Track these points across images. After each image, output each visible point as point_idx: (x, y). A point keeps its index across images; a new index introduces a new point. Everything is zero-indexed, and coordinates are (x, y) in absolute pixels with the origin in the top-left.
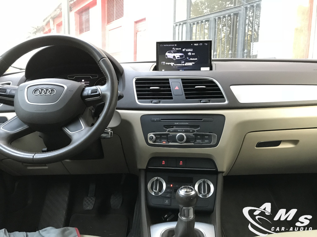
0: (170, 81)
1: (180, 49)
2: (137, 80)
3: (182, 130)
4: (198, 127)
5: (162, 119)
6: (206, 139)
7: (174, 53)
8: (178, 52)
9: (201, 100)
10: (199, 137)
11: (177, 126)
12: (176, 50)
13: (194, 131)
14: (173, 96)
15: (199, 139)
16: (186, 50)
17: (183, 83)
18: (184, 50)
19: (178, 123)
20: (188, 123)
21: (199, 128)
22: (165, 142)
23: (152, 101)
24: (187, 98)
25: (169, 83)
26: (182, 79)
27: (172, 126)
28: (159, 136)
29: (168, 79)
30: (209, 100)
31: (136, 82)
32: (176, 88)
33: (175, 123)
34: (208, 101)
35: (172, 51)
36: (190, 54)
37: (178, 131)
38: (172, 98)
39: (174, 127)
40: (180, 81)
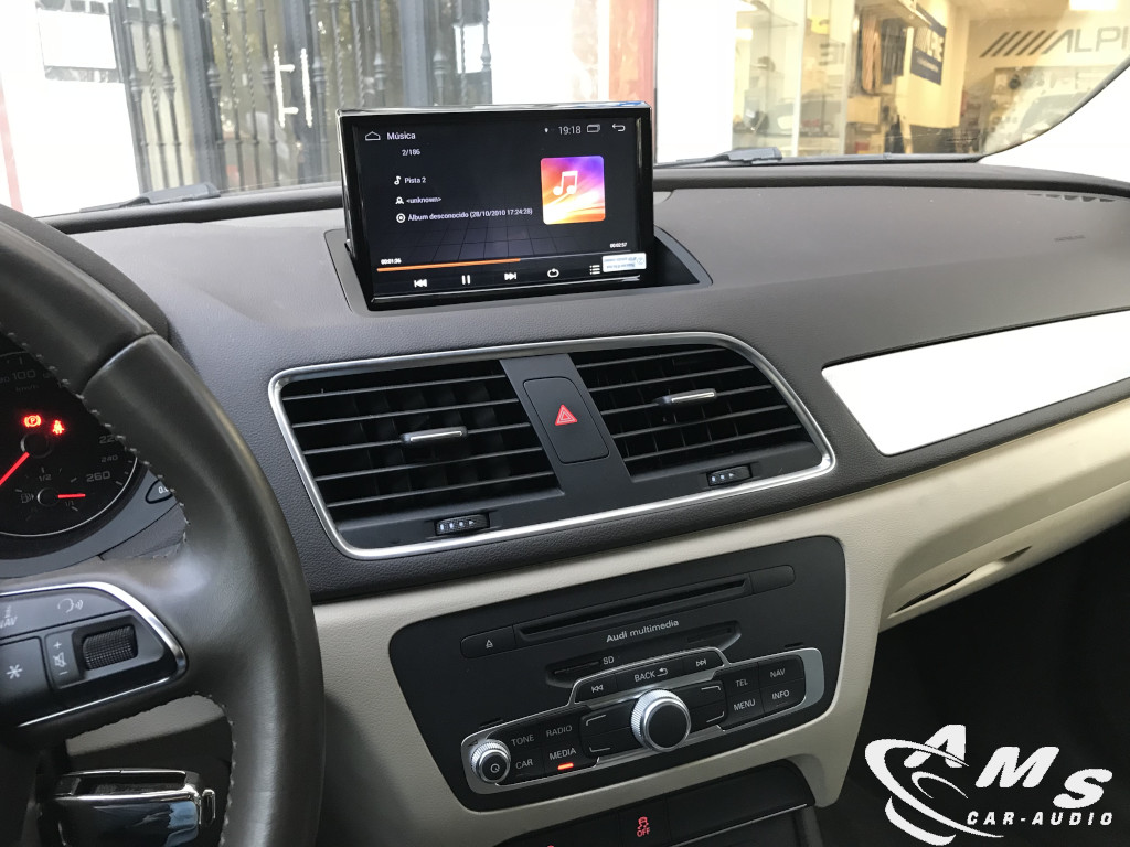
0: (514, 372)
2: (292, 388)
3: (657, 672)
4: (729, 627)
5: (526, 631)
6: (779, 684)
9: (709, 473)
10: (741, 683)
11: (624, 652)
13: (714, 661)
14: (558, 468)
15: (743, 695)
17: (589, 378)
19: (624, 635)
20: (676, 623)
21: (739, 636)
22: (571, 765)
23: (437, 521)
24: (635, 469)
25: (505, 388)
26: (577, 357)
27: (591, 662)
28: (530, 738)
29: (493, 366)
31: (287, 407)
32: (561, 420)
33: (610, 639)
34: (744, 471)
37: (637, 678)
38: (551, 483)
39: (606, 661)
40: (571, 370)
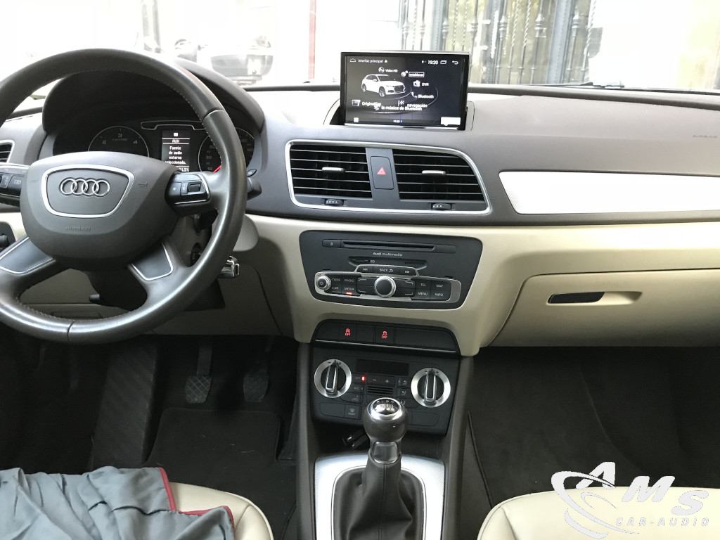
0: (368, 153)
1: (396, 71)
2: (295, 146)
3: (389, 270)
4: (422, 263)
5: (345, 243)
6: (439, 290)
7: (382, 79)
8: (391, 77)
9: (433, 204)
10: (423, 285)
11: (378, 260)
12: (387, 73)
13: (413, 273)
14: (373, 191)
15: (423, 289)
16: (410, 75)
17: (396, 159)
18: (404, 74)
19: (380, 254)
20: (401, 255)
21: (425, 267)
22: (351, 294)
23: (326, 199)
24: (402, 196)
25: (364, 158)
26: (395, 151)
27: (367, 260)
28: (339, 280)
29: (362, 149)
30: (451, 204)
31: (291, 152)
32: (379, 173)
33: (374, 254)
34: (449, 206)
35: (377, 75)
36: (417, 84)
37: (381, 270)
38: (369, 195)
39: (371, 261)
40: (391, 155)
